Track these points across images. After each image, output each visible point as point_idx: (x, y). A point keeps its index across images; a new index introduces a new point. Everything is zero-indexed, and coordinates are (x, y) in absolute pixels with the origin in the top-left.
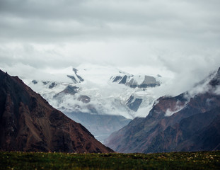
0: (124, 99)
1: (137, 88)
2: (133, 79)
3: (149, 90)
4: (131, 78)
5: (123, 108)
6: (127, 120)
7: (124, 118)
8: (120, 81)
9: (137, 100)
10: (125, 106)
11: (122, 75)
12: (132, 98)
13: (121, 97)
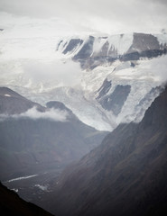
0: (90, 88)
1: (117, 63)
2: (107, 44)
3: (144, 63)
4: (104, 41)
5: (89, 109)
6: (100, 134)
7: (93, 130)
8: (78, 49)
9: (119, 88)
10: (92, 104)
11: (84, 36)
12: (107, 84)
13: (84, 85)
